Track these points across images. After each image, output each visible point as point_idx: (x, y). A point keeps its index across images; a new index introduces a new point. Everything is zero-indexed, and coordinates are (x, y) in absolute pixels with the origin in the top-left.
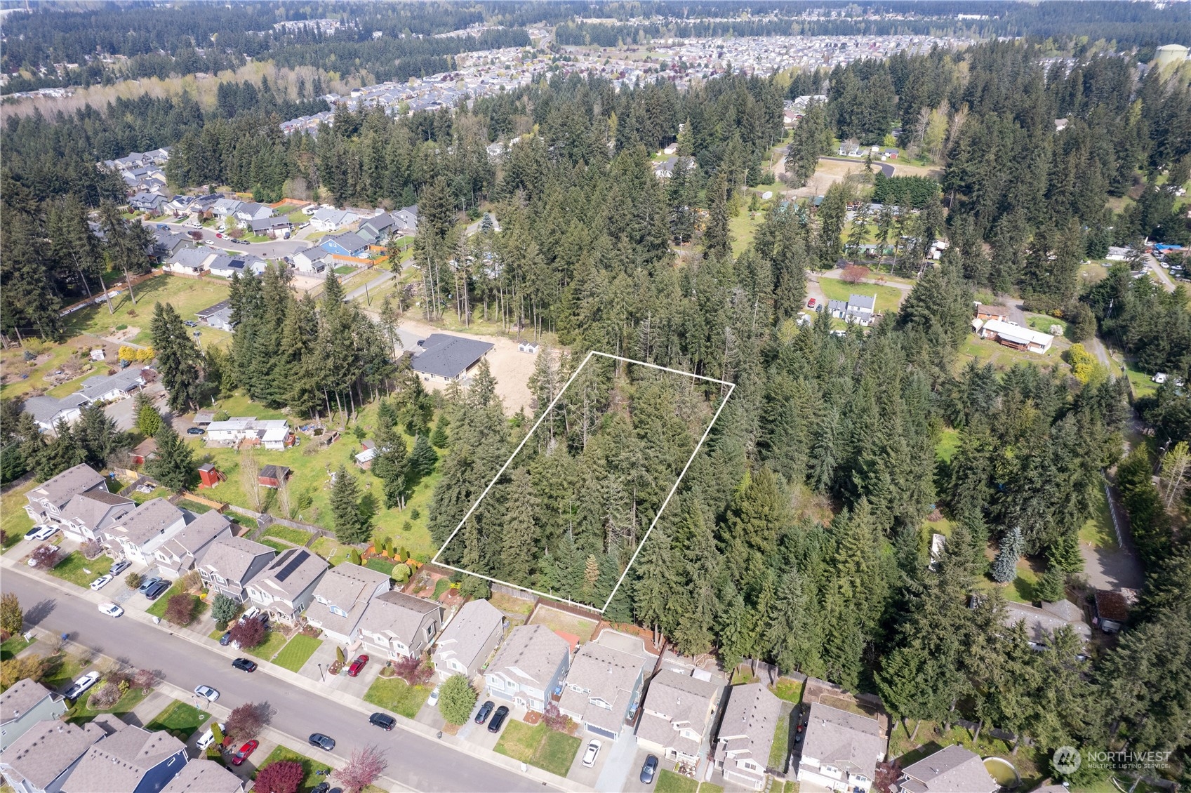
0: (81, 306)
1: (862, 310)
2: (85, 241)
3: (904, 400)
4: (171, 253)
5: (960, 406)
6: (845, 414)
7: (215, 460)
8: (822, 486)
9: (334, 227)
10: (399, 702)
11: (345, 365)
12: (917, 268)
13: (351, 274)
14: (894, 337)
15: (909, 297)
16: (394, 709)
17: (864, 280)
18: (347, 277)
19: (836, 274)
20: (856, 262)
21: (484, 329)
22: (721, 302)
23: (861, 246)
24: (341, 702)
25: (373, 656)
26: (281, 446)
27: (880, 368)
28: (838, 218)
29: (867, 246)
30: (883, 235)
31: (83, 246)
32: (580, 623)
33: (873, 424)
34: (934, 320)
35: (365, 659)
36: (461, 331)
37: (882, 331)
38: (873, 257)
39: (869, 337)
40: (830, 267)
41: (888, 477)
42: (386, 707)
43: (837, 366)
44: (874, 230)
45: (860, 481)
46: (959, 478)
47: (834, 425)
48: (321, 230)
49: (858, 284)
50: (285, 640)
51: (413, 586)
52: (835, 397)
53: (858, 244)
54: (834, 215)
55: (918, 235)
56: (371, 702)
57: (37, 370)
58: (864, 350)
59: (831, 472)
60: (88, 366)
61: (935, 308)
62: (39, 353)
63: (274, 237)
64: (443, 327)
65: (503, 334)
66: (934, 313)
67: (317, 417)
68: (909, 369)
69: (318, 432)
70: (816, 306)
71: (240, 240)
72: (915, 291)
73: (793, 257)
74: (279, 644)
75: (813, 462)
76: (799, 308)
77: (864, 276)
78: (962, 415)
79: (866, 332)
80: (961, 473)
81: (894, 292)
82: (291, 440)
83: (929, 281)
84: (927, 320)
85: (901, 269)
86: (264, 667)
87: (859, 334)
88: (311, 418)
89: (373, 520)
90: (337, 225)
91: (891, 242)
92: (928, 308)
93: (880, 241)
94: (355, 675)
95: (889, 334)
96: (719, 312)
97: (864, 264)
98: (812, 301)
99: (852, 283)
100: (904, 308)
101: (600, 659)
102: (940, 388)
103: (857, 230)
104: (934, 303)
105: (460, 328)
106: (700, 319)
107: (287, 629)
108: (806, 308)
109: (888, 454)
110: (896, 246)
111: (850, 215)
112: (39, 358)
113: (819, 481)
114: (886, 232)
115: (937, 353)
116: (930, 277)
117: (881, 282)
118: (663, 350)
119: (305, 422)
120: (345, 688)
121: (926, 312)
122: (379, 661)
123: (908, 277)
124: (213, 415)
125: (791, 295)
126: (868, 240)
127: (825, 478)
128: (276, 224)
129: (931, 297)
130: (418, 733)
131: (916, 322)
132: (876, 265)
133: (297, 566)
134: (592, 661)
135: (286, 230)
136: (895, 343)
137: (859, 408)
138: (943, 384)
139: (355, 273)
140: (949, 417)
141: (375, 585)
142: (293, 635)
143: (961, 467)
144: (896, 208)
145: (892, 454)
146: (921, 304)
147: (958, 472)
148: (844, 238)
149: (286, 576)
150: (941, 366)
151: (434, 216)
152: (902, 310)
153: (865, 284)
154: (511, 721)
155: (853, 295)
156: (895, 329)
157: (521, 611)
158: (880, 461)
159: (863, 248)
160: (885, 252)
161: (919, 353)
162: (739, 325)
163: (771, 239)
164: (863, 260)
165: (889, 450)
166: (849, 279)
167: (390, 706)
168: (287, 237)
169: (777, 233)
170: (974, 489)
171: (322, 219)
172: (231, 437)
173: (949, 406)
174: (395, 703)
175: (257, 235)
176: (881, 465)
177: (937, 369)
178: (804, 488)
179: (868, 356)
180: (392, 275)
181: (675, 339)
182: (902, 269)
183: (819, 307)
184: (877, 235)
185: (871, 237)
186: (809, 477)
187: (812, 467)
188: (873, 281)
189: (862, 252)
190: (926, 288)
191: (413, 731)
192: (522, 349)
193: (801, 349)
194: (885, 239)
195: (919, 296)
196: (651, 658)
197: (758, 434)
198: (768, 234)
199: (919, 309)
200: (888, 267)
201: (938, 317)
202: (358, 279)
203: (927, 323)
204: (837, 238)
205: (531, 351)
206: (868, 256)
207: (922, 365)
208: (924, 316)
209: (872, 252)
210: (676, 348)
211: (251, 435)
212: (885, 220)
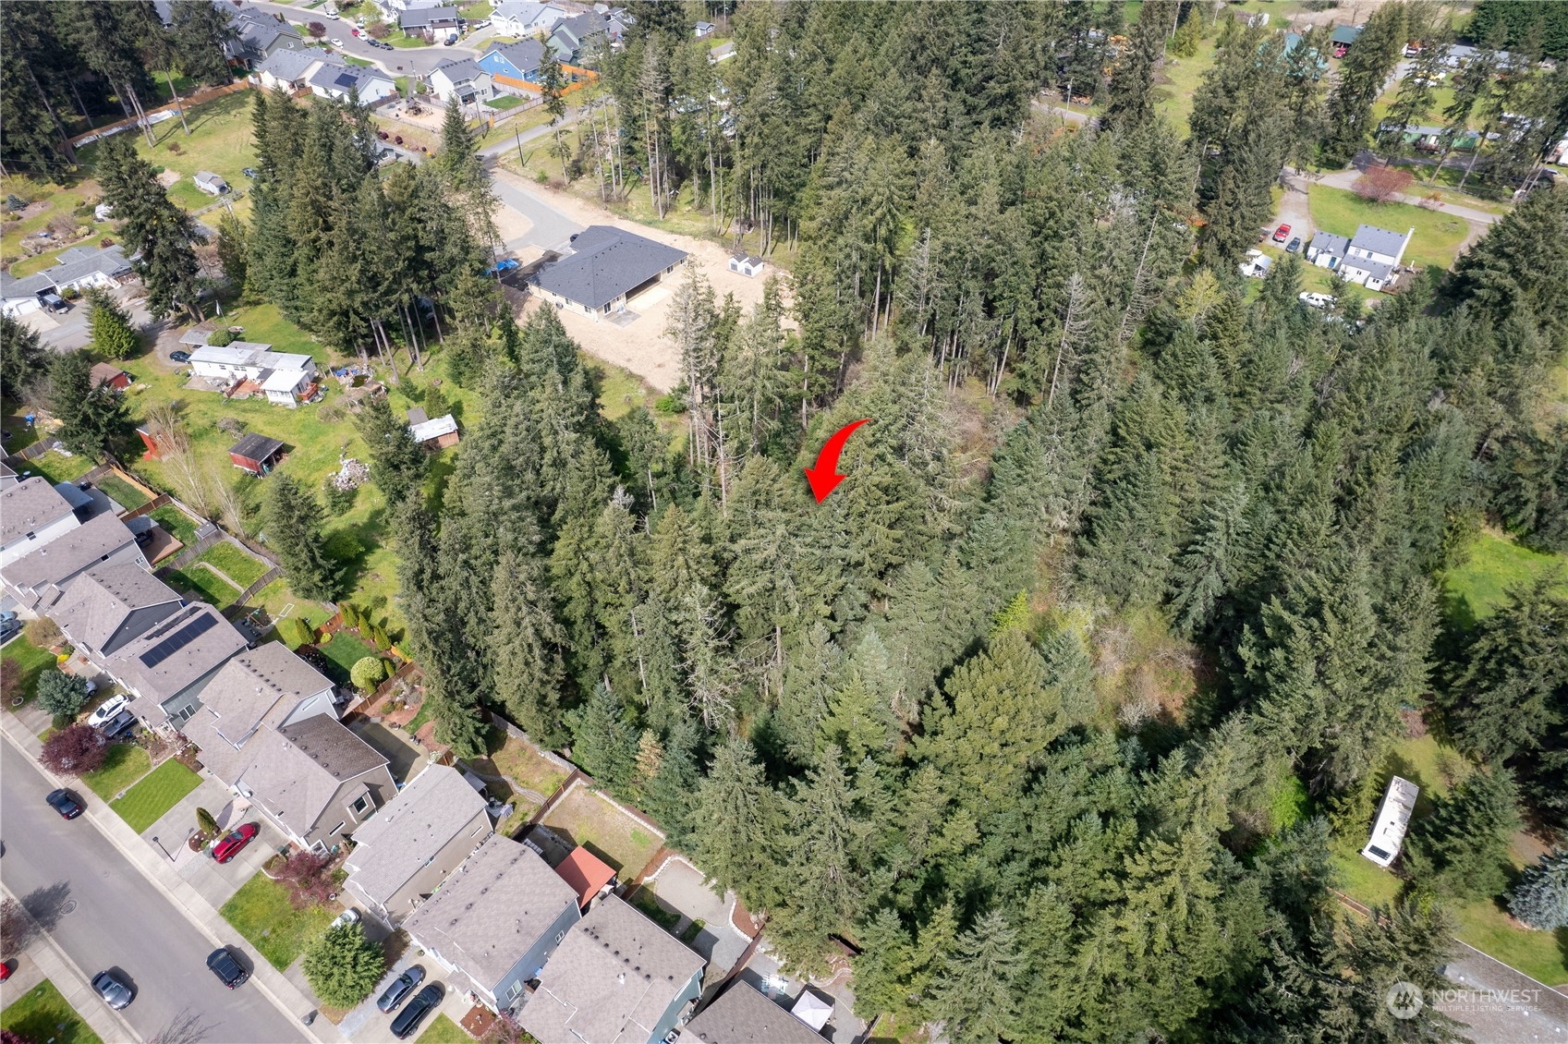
0: (115, 130)
1: (1377, 257)
2: (90, 22)
3: (1401, 481)
4: (265, 54)
5: (1530, 492)
6: (1267, 489)
7: (187, 410)
8: (1188, 625)
9: (522, 31)
10: (274, 931)
11: (388, 274)
12: (1516, 180)
13: (513, 111)
14: (1423, 327)
15: (1480, 245)
16: (261, 944)
17: (1398, 196)
18: (504, 114)
19: (1346, 179)
20: (1392, 161)
21: (687, 225)
22: (1073, 224)
23: (1410, 129)
24: (183, 909)
25: (268, 827)
26: (290, 400)
27: (1369, 399)
28: (1375, 70)
29: (1423, 129)
30: (1460, 110)
31: (89, 30)
32: (636, 834)
33: (1316, 533)
34: (1521, 299)
35: (252, 830)
36: (649, 224)
37: (1399, 314)
38: (1431, 151)
39: (1370, 320)
40: (1340, 166)
41: (1310, 669)
42: (248, 937)
43: (1280, 380)
44: (1445, 98)
45: (1252, 654)
46: (1482, 672)
47: (1235, 516)
48: (504, 33)
49: (1385, 203)
50: (148, 766)
51: (384, 700)
52: (1254, 450)
53: (1404, 126)
54: (1368, 63)
55: (1538, 114)
56: (231, 920)
57: (18, 227)
58: (1350, 348)
59: (1211, 603)
60: (84, 229)
61: (1533, 274)
62: (32, 200)
63: (431, 41)
64: (625, 214)
65: (714, 235)
66: (1525, 284)
67: (364, 354)
68: (1436, 405)
69: (359, 381)
70: (1289, 239)
71: (381, 42)
72: (1496, 232)
73: (1257, 143)
74: (137, 772)
75: (1179, 574)
76: (1250, 243)
77: (1400, 190)
78: (1530, 511)
79: (1368, 305)
80: (1492, 665)
81: (1455, 226)
82: (310, 389)
83: (1534, 217)
84: (1506, 297)
85: (1481, 180)
86: (94, 813)
87: (1352, 312)
88: (355, 355)
89: (370, 559)
90: (527, 26)
91: (1474, 125)
92: (1515, 272)
93: (1451, 121)
94: (223, 861)
95: (1412, 323)
96: (1065, 243)
97: (1407, 166)
98: (1283, 230)
99: (1373, 200)
100: (1466, 264)
101: (612, 948)
102: (1496, 447)
103: (1410, 96)
104: (1531, 265)
105: (650, 218)
106: (1026, 253)
107: (159, 746)
108: (1269, 241)
109: (1323, 622)
110: (1483, 135)
111: (1402, 68)
112: (30, 208)
113: (1184, 613)
114: (1469, 105)
115: (1507, 376)
116: (1538, 209)
117: (1431, 204)
118: (948, 305)
119: (346, 361)
120: (199, 883)
121: (1509, 282)
122: (273, 839)
123: (1493, 198)
124: (210, 334)
125: (1236, 216)
126: (1427, 119)
127: (1197, 611)
128: (436, 20)
129: (1528, 251)
130: (279, 1004)
131: (1479, 299)
132: (1431, 169)
133: (188, 640)
134: (597, 949)
135: (454, 31)
136: (1423, 343)
137: (1298, 482)
138: (1504, 441)
139: (519, 109)
140: (1500, 510)
141: (295, 700)
142: (166, 758)
143: (1493, 651)
144: (1504, 55)
145: (1333, 625)
146: (1503, 263)
147: (1486, 659)
148: (1379, 109)
149: (161, 658)
150: (1511, 403)
151: (648, 17)
152: (1458, 267)
153: (1398, 204)
154: (441, 1018)
155: (1367, 224)
156: (1432, 311)
157: (542, 786)
158: (1301, 633)
159: (1412, 133)
160: (1456, 143)
161: (1466, 371)
162: (1105, 270)
163: (1225, 103)
164: (1409, 159)
165: (1328, 614)
166: (1369, 192)
167: (256, 936)
168: (450, 43)
169: (1240, 93)
170: (1513, 705)
171: (506, 16)
172: (225, 374)
173: (1505, 487)
174: (266, 933)
175: (408, 36)
176: (1301, 639)
177: (1500, 408)
178: (1155, 616)
179: (1354, 363)
180: (550, 117)
181: (973, 286)
182: (1483, 182)
183: (1295, 243)
184: (1449, 109)
185: (1436, 112)
186: (1168, 598)
187: (1178, 584)
188: (1416, 200)
189: (1408, 140)
190: (1521, 231)
191: (272, 997)
192: (734, 267)
193: (1215, 337)
194: (1462, 118)
195: (1498, 244)
196: (738, 938)
197: (1084, 497)
198: (1221, 92)
199: (1494, 273)
200: (1455, 175)
201: (1533, 293)
202: (522, 120)
203: (1504, 304)
204: (1363, 110)
205: (748, 272)
206: (1419, 148)
207: (1465, 399)
208: (1499, 288)
209: (1432, 141)
210: (976, 305)
211: (253, 373)
212: (1473, 81)
